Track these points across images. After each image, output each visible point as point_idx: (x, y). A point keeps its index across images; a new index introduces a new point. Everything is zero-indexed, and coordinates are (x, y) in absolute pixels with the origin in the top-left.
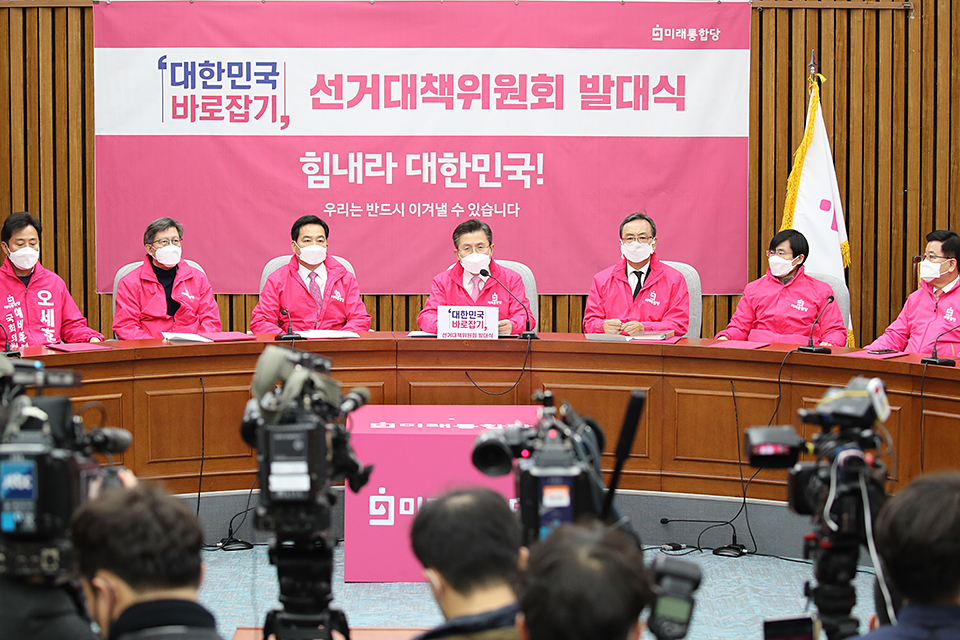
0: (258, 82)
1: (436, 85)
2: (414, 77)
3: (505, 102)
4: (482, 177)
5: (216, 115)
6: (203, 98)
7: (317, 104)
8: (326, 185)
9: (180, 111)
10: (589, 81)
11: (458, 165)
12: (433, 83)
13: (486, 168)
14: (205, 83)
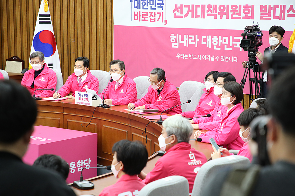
0: (158, 7)
1: (212, 9)
2: (205, 5)
3: (234, 16)
4: (226, 46)
5: (146, 19)
6: (143, 12)
7: (175, 16)
8: (177, 47)
9: (136, 17)
10: (264, 7)
11: (218, 41)
12: (211, 8)
13: (227, 42)
14: (143, 7)
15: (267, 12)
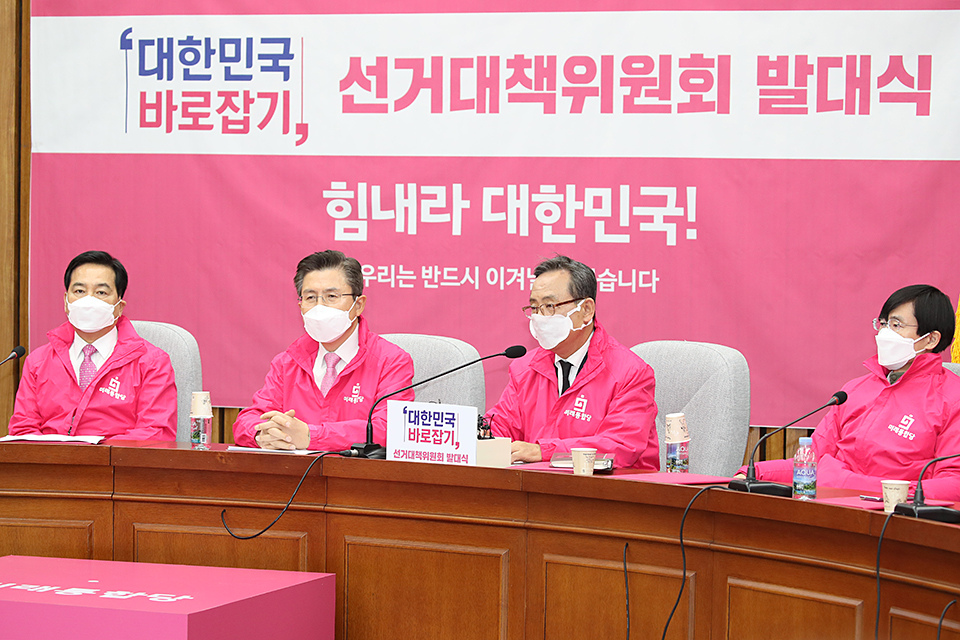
0: (264, 69)
1: (530, 73)
2: (495, 60)
3: (637, 101)
4: (600, 226)
5: (202, 121)
6: (185, 94)
7: (349, 105)
8: (362, 236)
9: (151, 115)
10: (773, 65)
11: (562, 206)
12: (526, 70)
13: (606, 211)
14: (186, 71)
15: (791, 85)
